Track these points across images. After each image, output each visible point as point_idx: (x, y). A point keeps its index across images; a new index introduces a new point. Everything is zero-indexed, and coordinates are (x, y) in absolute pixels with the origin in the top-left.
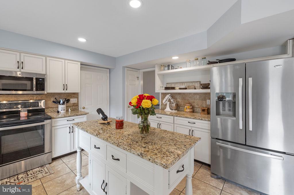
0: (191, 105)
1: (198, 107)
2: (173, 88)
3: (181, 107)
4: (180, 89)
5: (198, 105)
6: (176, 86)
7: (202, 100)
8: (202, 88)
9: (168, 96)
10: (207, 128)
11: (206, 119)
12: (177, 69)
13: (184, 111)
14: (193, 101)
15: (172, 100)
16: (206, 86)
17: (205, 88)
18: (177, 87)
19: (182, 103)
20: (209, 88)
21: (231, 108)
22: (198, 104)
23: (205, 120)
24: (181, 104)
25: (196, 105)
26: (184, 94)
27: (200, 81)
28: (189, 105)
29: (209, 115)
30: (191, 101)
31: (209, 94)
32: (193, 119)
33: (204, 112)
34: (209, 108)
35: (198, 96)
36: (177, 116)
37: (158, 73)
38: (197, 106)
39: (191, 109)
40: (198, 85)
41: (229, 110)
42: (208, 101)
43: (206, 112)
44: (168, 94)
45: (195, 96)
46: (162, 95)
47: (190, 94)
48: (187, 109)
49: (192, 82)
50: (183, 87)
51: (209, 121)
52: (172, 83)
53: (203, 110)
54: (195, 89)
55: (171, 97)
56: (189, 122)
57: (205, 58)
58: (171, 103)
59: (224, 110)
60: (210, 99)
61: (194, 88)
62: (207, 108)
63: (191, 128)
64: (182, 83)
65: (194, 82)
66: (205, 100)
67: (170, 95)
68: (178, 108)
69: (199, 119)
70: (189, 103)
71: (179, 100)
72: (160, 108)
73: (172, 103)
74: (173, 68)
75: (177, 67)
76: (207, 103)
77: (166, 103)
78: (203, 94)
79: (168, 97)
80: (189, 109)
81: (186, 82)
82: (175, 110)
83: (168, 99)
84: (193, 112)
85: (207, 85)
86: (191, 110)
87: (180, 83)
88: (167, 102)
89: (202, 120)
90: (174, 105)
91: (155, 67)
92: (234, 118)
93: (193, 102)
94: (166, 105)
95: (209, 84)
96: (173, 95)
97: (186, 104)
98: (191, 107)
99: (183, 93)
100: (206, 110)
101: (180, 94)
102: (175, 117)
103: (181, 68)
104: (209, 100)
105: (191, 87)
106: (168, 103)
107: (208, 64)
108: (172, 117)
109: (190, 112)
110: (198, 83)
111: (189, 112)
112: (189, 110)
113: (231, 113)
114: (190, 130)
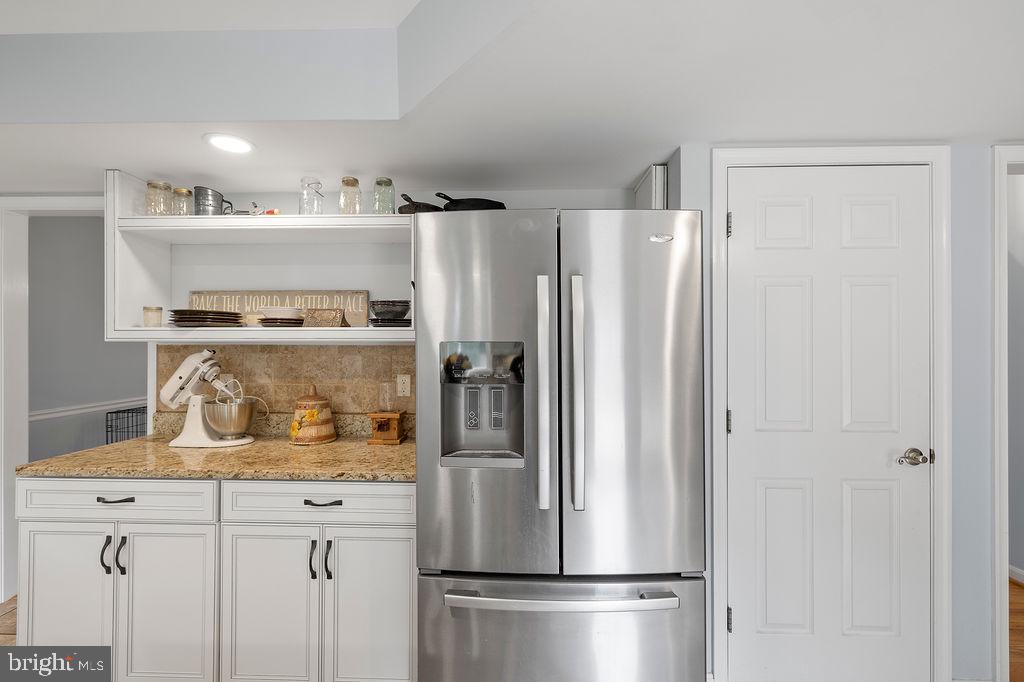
0: (327, 406)
1: (359, 411)
2: (231, 319)
3: (274, 417)
4: (268, 322)
5: (356, 399)
6: (248, 309)
7: (377, 377)
8: (376, 322)
9: (193, 364)
10: (401, 519)
11: (396, 475)
12: (246, 213)
13: (288, 437)
14: (335, 382)
15: (219, 385)
16: (394, 314)
17: (389, 320)
18: (252, 313)
19: (283, 397)
20: (408, 323)
21: (503, 415)
22: (361, 399)
23: (392, 481)
24: (277, 402)
25: (349, 400)
26: (290, 349)
27: (368, 292)
28: (313, 407)
29: (407, 448)
30: (326, 384)
31: (410, 349)
32: (333, 480)
33: (384, 434)
34: (405, 413)
35: (359, 358)
36: (236, 477)
37: (123, 223)
38: (353, 408)
39: (326, 422)
40: (357, 308)
41: (497, 423)
42: (403, 382)
43: (394, 433)
44: (195, 348)
45: (346, 360)
46: (165, 358)
47: (321, 348)
48: (306, 423)
49: (331, 293)
50: (286, 312)
51: (408, 480)
52: (225, 292)
53: (383, 426)
54: (344, 324)
55: (212, 366)
56: (307, 502)
57: (389, 183)
58: (211, 400)
59: (474, 425)
60: (412, 373)
61: (339, 320)
62: (397, 416)
63: (322, 534)
64: (283, 294)
65: (339, 292)
66: (389, 375)
67: (206, 354)
68: (256, 422)
69: (362, 479)
70: (316, 396)
71: (264, 381)
72: (150, 431)
73: (224, 401)
74: (223, 205)
75: (251, 209)
76: (399, 389)
77: (182, 398)
78: (380, 351)
79: (197, 369)
80: (317, 424)
81: (303, 293)
82: (242, 436)
83: (195, 379)
84: (337, 436)
85: (398, 309)
86: (326, 430)
87: (270, 293)
88: (188, 393)
89: (375, 479)
90: (235, 409)
91: (101, 194)
92: (518, 463)
93: (337, 389)
94: (183, 410)
95: (406, 304)
96: (225, 359)
97: (302, 398)
98: (326, 414)
99: (287, 348)
100: (394, 424)
101: (268, 349)
102: (229, 487)
103: (271, 212)
104: (407, 378)
105: (326, 315)
106: (196, 401)
107: (402, 210)
108: (209, 487)
109: (321, 439)
110: (357, 299)
111: (312, 440)
112: (312, 432)
113: (503, 436)
114: (314, 543)
